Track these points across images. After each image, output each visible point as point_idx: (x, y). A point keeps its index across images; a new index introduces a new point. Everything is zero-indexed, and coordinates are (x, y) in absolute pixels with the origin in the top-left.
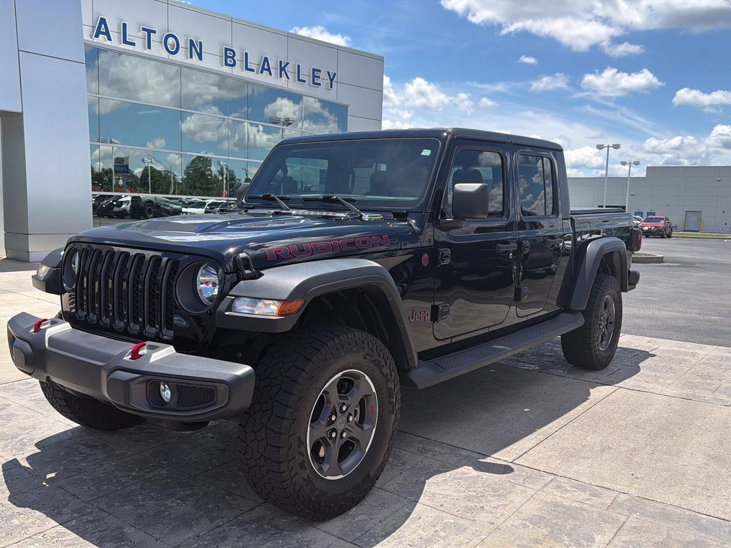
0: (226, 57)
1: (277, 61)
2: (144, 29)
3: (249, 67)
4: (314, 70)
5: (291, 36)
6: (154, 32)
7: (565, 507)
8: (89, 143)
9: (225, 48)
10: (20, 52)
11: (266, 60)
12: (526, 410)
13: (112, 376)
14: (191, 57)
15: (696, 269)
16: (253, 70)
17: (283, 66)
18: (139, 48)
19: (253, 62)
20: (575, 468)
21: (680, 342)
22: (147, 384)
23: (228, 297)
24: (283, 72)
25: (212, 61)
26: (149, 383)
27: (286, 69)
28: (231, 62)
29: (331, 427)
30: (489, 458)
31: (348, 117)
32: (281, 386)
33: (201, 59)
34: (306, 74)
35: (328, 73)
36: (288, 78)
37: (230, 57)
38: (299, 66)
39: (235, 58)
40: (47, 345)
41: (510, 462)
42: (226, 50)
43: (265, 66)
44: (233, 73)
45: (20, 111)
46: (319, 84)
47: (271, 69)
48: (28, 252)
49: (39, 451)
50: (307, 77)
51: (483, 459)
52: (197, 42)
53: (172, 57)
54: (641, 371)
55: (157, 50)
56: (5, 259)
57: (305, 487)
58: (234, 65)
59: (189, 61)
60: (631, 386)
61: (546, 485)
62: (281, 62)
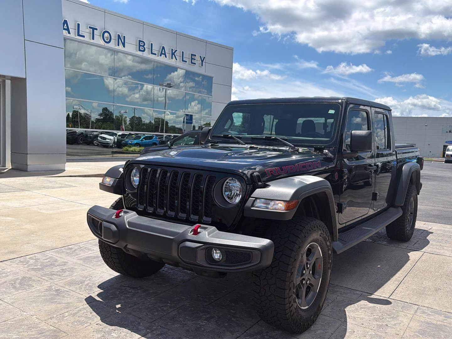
0: (140, 46)
1: (170, 49)
2: (90, 28)
3: (153, 52)
4: (192, 55)
5: (178, 34)
6: (96, 29)
7: (434, 324)
8: (65, 98)
9: (139, 40)
10: (25, 41)
11: (163, 48)
12: (379, 266)
13: (181, 245)
14: (118, 45)
15: (426, 180)
16: (155, 54)
17: (173, 52)
18: (87, 39)
19: (156, 49)
20: (427, 301)
21: (443, 225)
22: (206, 250)
23: (250, 198)
24: (173, 56)
25: (131, 48)
26: (207, 249)
27: (175, 54)
28: (142, 49)
29: (303, 278)
30: (373, 295)
31: (213, 84)
32: (283, 252)
33: (124, 46)
34: (187, 57)
35: (200, 57)
36: (176, 59)
37: (142, 46)
38: (183, 52)
39: (145, 46)
40: (127, 226)
41: (388, 298)
42: (140, 41)
43: (163, 52)
44: (144, 55)
45: (25, 77)
46: (195, 64)
47: (166, 54)
48: (27, 165)
49: (102, 291)
50: (188, 59)
51: (370, 296)
52: (122, 36)
53: (106, 45)
54: (430, 242)
55: (99, 40)
56: (10, 169)
57: (295, 313)
58: (144, 51)
59: (117, 47)
60: (430, 251)
61: (416, 311)
62: (172, 49)
